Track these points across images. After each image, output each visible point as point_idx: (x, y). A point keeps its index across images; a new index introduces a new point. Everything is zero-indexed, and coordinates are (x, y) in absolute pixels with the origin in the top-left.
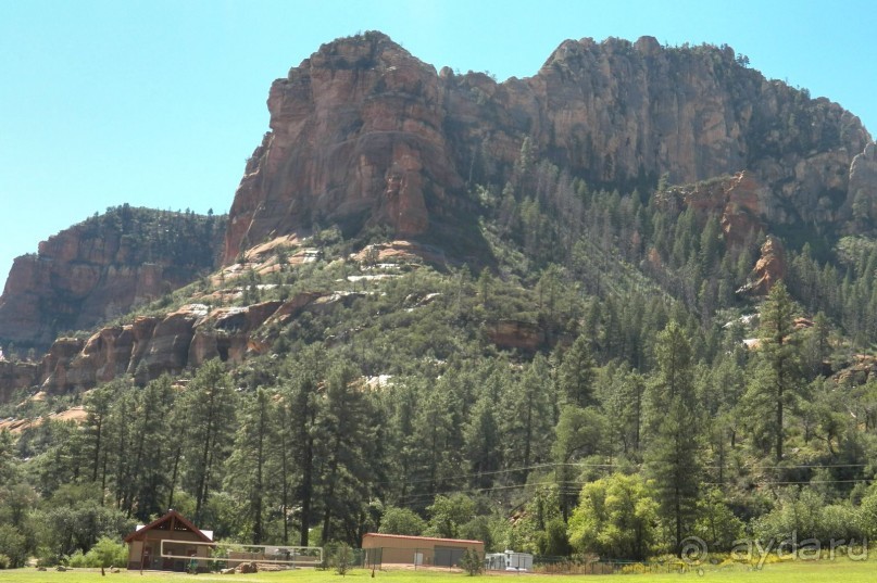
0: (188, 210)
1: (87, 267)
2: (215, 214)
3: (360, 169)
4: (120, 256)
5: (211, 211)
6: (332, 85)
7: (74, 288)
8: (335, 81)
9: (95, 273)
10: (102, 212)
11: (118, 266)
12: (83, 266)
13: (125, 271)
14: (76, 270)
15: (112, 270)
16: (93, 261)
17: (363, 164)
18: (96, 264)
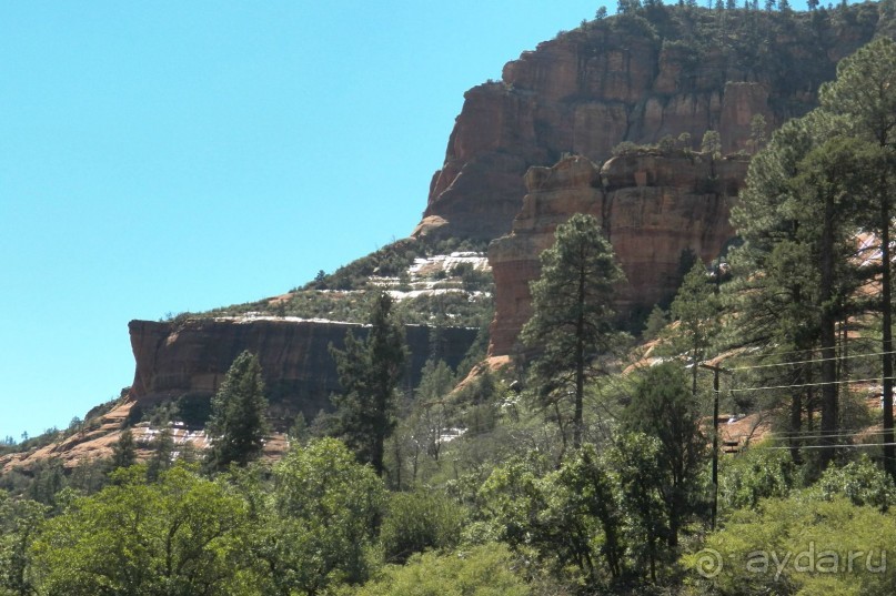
12: (592, 106)
13: (683, 106)
15: (653, 108)
18: (616, 101)
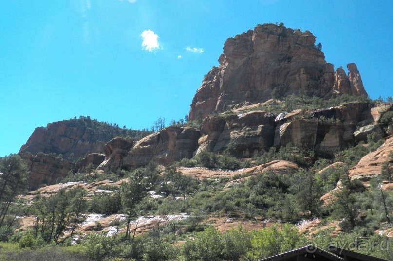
0: (115, 124)
1: (68, 139)
2: (127, 128)
3: (299, 75)
4: (84, 137)
5: (125, 127)
6: (267, 41)
7: (60, 148)
8: (269, 39)
9: (71, 142)
10: (78, 118)
11: (83, 141)
14: (63, 140)
16: (71, 137)
17: (302, 73)
